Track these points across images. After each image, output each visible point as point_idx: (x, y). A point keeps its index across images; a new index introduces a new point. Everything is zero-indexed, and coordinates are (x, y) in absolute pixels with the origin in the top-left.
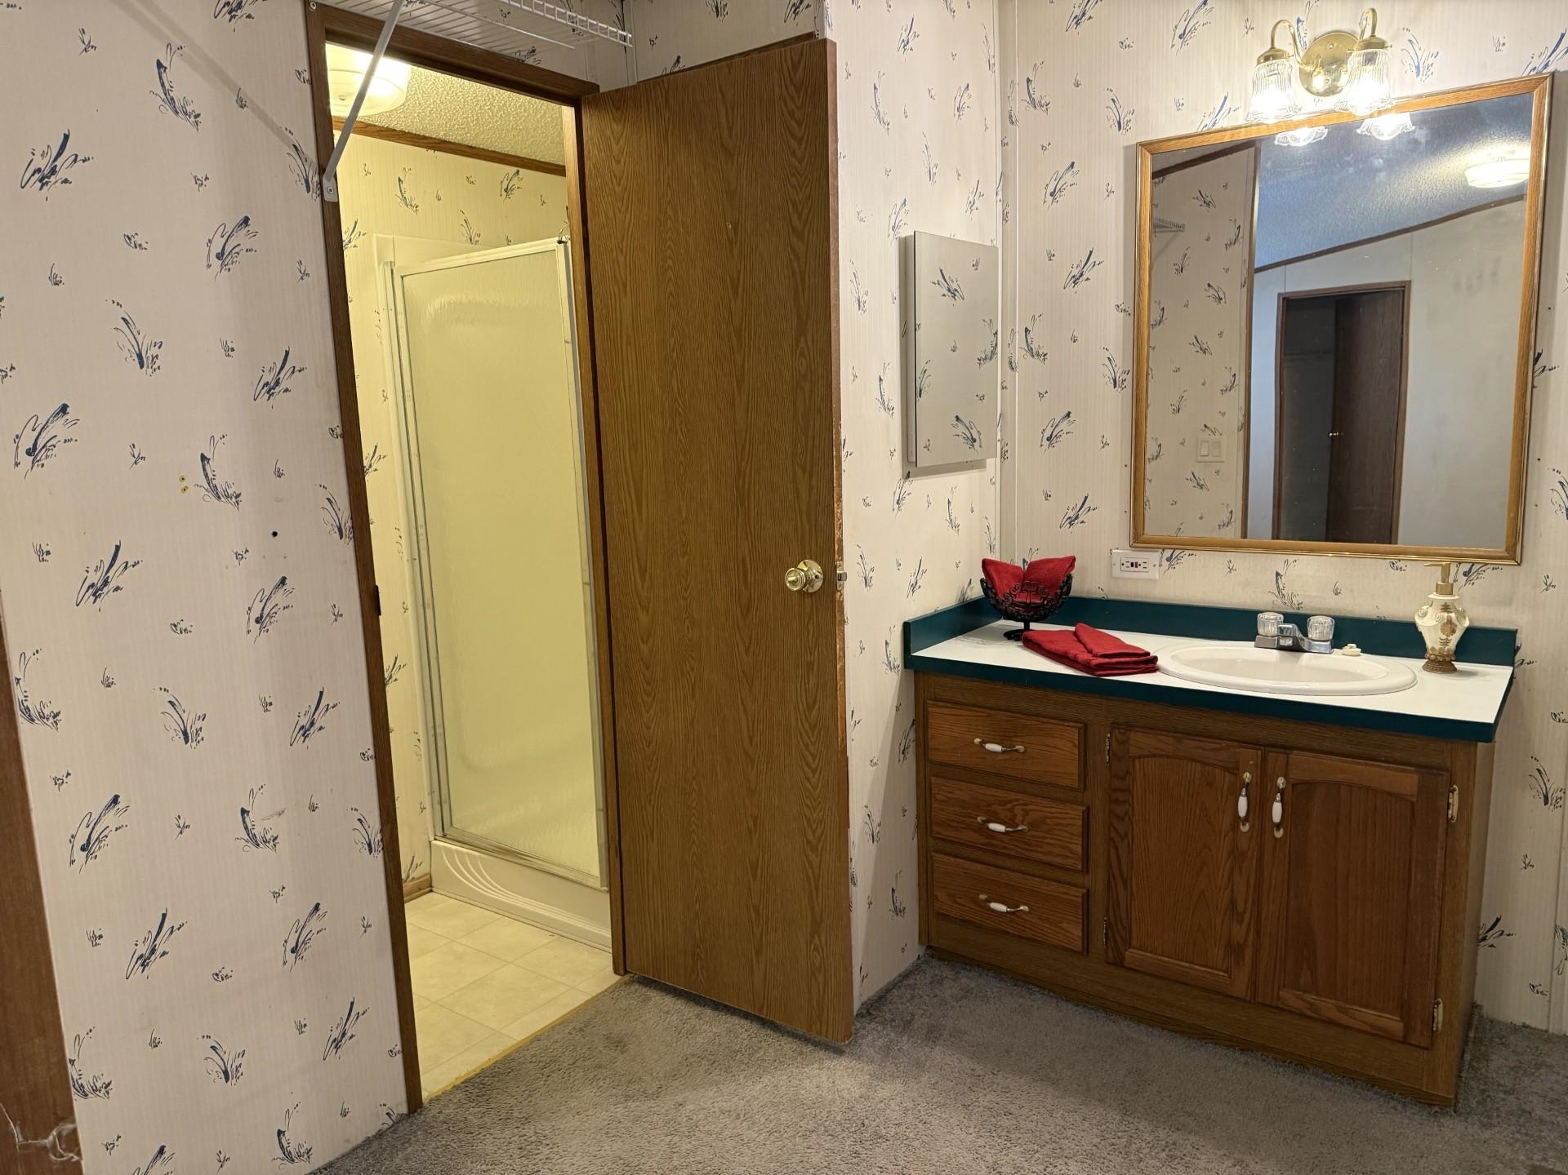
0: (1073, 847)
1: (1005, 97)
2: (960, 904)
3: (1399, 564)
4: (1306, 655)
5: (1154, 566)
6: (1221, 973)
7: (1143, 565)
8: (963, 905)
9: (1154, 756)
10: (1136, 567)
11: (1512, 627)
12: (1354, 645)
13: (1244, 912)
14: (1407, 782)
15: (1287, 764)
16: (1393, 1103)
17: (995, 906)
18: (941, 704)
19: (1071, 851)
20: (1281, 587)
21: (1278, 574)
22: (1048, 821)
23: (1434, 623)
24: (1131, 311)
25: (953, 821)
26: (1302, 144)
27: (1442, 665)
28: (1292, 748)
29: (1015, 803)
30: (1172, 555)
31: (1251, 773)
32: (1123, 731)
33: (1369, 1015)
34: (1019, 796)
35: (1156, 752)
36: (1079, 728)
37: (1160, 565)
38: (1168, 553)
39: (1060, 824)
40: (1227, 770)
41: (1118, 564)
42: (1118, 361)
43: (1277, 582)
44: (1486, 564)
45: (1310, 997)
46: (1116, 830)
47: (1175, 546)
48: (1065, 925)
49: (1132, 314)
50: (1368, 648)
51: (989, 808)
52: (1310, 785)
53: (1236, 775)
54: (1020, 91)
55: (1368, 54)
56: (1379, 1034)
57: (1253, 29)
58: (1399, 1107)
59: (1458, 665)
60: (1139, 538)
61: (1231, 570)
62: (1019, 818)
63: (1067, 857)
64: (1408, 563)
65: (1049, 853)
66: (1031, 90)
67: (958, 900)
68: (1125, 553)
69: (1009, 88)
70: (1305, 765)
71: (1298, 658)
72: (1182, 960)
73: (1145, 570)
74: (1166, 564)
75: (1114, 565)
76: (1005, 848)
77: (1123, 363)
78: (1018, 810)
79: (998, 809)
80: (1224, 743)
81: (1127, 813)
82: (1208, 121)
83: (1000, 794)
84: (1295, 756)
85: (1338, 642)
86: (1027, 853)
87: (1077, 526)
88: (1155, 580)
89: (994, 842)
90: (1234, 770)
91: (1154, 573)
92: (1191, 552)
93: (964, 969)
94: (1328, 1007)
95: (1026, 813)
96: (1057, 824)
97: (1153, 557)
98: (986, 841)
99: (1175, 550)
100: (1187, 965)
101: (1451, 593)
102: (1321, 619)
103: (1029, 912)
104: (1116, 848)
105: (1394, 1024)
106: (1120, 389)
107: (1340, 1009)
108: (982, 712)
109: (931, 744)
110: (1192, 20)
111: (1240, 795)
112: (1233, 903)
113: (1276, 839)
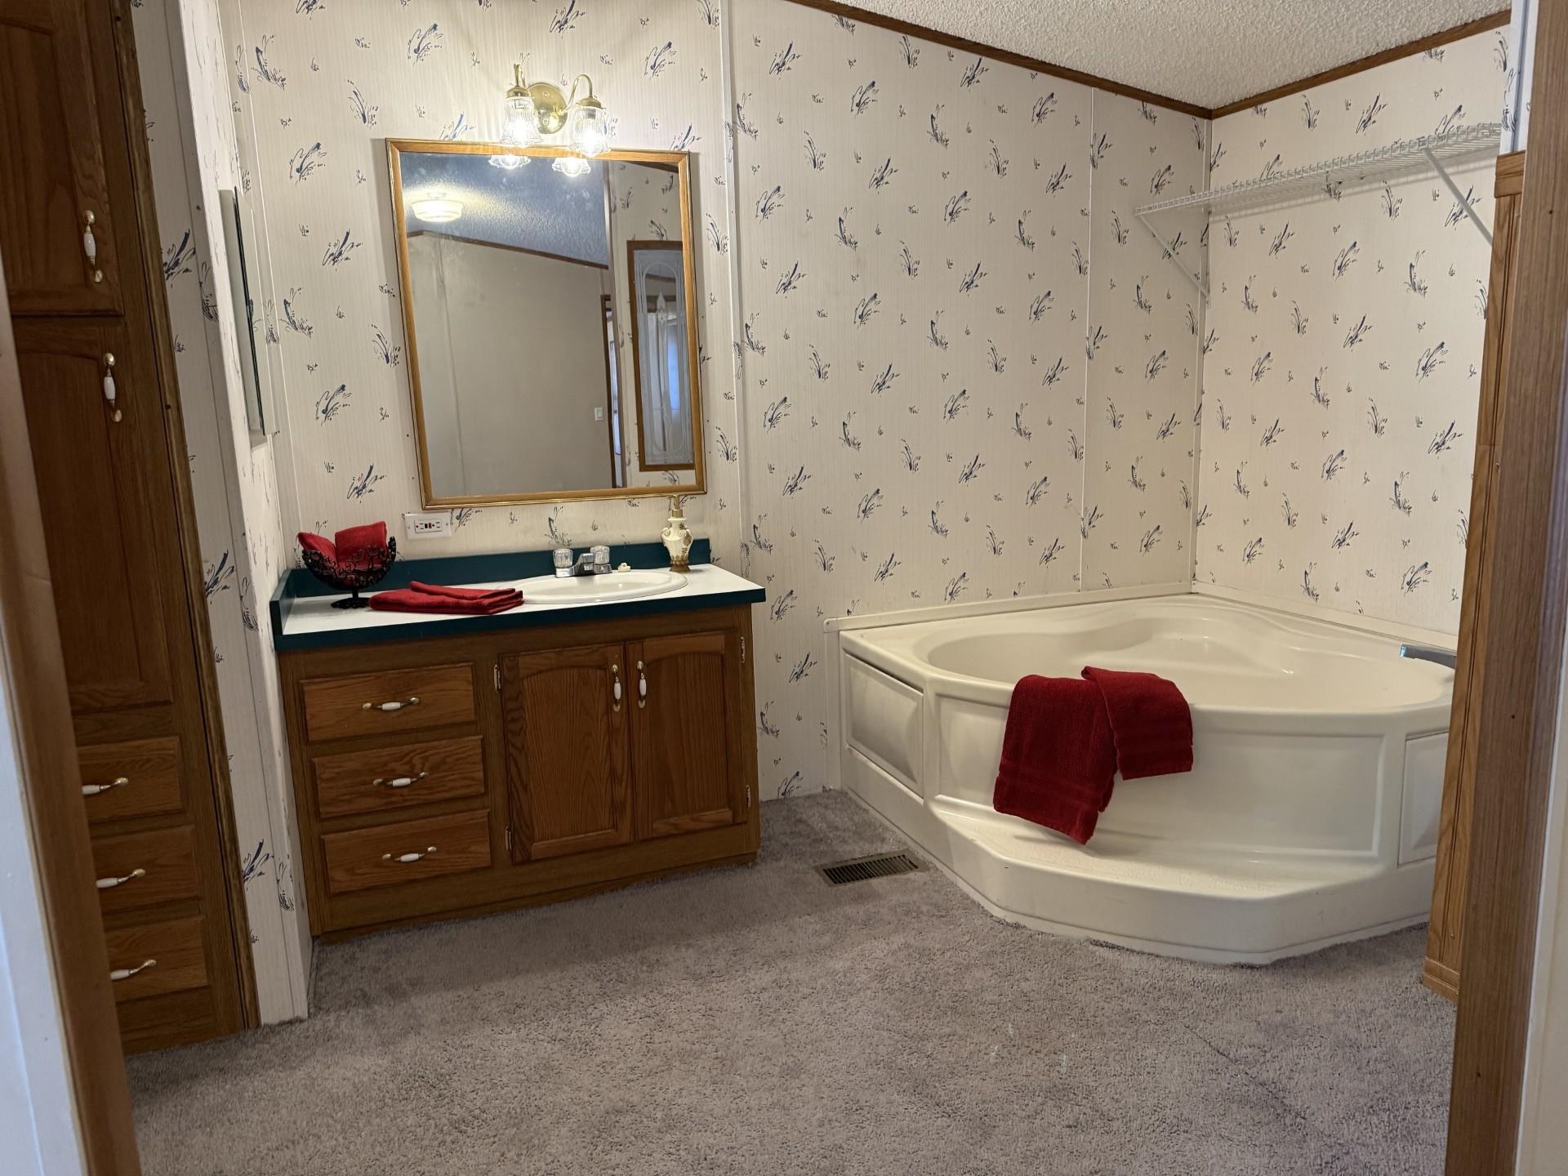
0: (475, 775)
1: (232, 63)
2: (361, 875)
3: (635, 502)
4: (597, 577)
5: (447, 524)
6: (609, 831)
7: (436, 525)
8: (365, 874)
9: (541, 672)
10: (430, 527)
11: (705, 537)
12: (625, 564)
13: (622, 774)
14: (717, 642)
15: (643, 649)
16: (727, 873)
17: (406, 858)
18: (317, 680)
19: (473, 779)
20: (554, 530)
21: (550, 520)
22: (448, 760)
23: (678, 538)
24: (396, 292)
25: (345, 794)
26: (510, 168)
27: (682, 567)
28: (644, 638)
29: (411, 755)
30: (461, 514)
31: (617, 664)
32: (512, 658)
33: (711, 816)
34: (417, 746)
35: (543, 668)
36: (472, 666)
37: (452, 524)
38: (457, 513)
39: (462, 758)
40: (600, 668)
41: (412, 527)
42: (388, 336)
43: (550, 526)
44: (686, 495)
45: (672, 820)
46: (513, 745)
47: (461, 508)
48: (473, 848)
49: (397, 295)
50: (635, 566)
51: (385, 768)
52: (658, 661)
53: (605, 669)
54: (249, 58)
55: (589, 110)
56: (720, 826)
57: (479, 62)
58: (731, 873)
59: (691, 567)
60: (428, 502)
61: (513, 520)
62: (418, 767)
63: (470, 786)
64: (640, 500)
65: (452, 789)
66: (262, 61)
67: (360, 871)
68: (416, 516)
69: (235, 55)
70: (656, 647)
71: (592, 580)
72: (578, 834)
73: (438, 529)
74: (456, 522)
75: (409, 528)
76: (406, 801)
77: (392, 339)
78: (417, 761)
79: (392, 765)
80: (595, 647)
81: (521, 729)
82: (449, 132)
83: (394, 750)
84: (647, 643)
85: (614, 565)
86: (429, 797)
87: (366, 495)
88: (449, 538)
89: (393, 799)
90: (604, 667)
91: (448, 531)
92: (478, 509)
93: (364, 939)
94: (686, 822)
95: (426, 759)
96: (457, 760)
97: (445, 517)
98: (384, 801)
99: (463, 508)
100: (583, 836)
101: (682, 516)
102: (600, 547)
103: (437, 851)
104: (516, 762)
105: (726, 814)
106: (393, 365)
107: (693, 819)
108: (368, 677)
109: (311, 723)
110: (424, 40)
111: (615, 682)
112: (612, 771)
113: (640, 709)
